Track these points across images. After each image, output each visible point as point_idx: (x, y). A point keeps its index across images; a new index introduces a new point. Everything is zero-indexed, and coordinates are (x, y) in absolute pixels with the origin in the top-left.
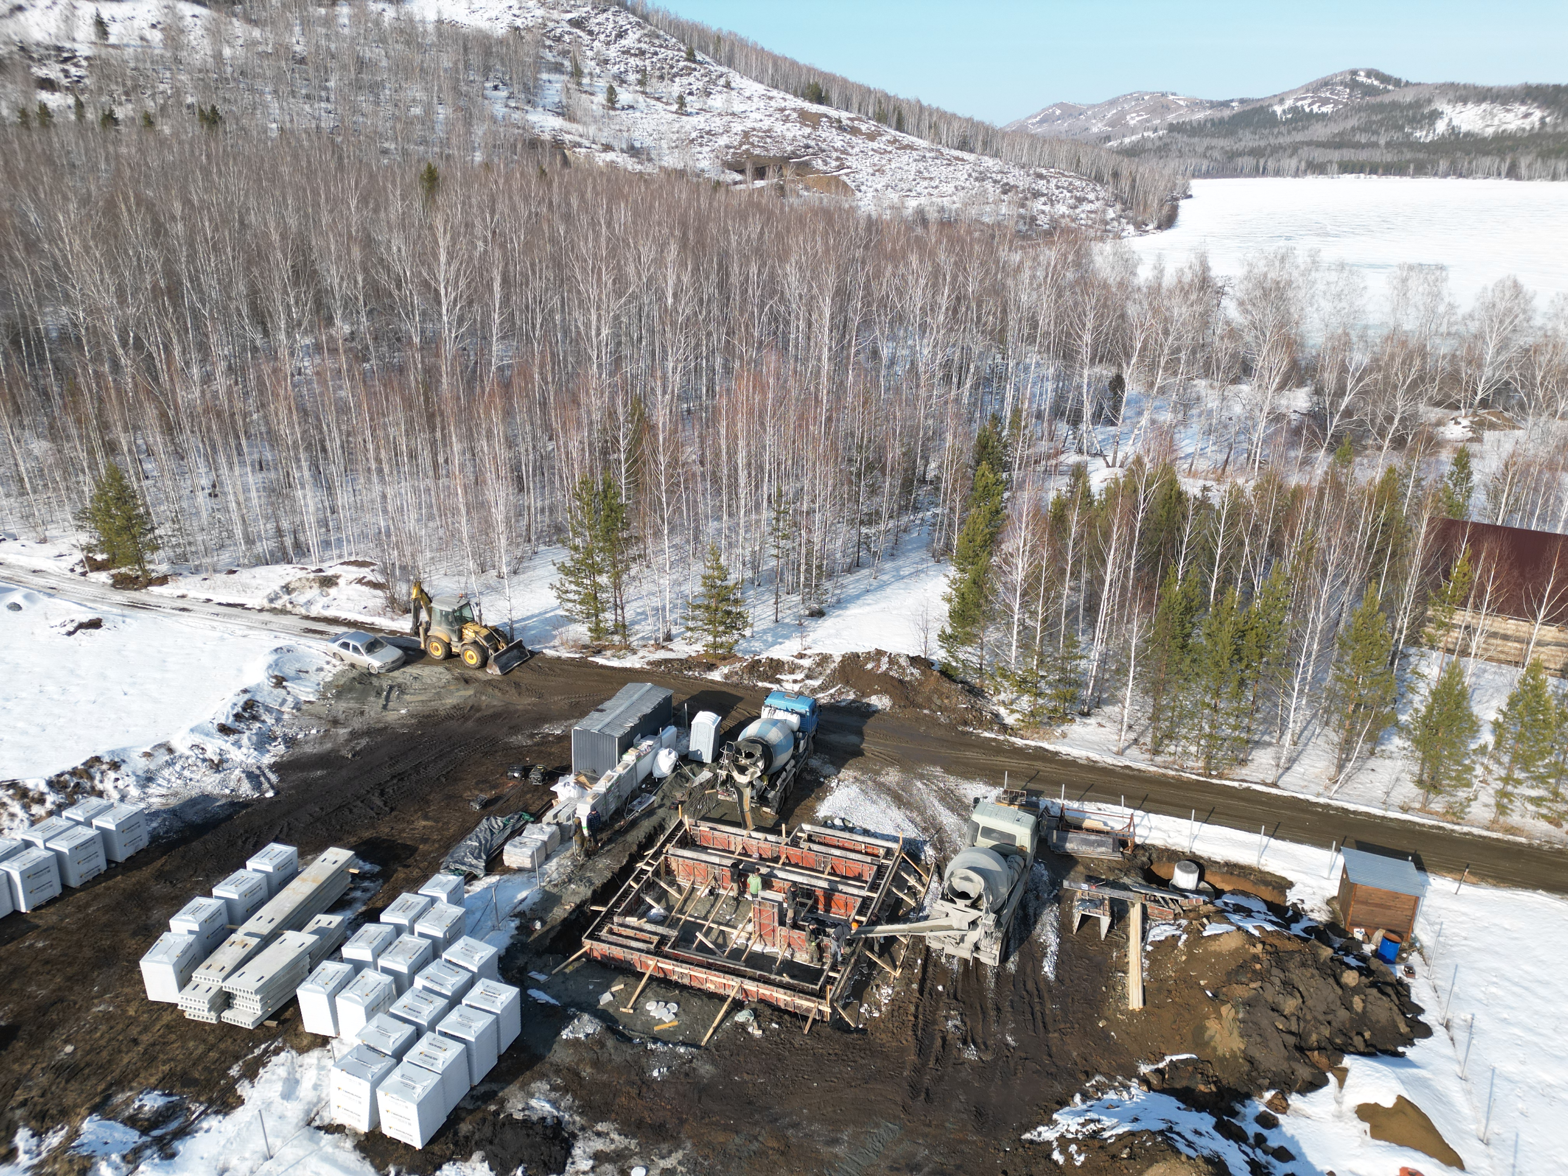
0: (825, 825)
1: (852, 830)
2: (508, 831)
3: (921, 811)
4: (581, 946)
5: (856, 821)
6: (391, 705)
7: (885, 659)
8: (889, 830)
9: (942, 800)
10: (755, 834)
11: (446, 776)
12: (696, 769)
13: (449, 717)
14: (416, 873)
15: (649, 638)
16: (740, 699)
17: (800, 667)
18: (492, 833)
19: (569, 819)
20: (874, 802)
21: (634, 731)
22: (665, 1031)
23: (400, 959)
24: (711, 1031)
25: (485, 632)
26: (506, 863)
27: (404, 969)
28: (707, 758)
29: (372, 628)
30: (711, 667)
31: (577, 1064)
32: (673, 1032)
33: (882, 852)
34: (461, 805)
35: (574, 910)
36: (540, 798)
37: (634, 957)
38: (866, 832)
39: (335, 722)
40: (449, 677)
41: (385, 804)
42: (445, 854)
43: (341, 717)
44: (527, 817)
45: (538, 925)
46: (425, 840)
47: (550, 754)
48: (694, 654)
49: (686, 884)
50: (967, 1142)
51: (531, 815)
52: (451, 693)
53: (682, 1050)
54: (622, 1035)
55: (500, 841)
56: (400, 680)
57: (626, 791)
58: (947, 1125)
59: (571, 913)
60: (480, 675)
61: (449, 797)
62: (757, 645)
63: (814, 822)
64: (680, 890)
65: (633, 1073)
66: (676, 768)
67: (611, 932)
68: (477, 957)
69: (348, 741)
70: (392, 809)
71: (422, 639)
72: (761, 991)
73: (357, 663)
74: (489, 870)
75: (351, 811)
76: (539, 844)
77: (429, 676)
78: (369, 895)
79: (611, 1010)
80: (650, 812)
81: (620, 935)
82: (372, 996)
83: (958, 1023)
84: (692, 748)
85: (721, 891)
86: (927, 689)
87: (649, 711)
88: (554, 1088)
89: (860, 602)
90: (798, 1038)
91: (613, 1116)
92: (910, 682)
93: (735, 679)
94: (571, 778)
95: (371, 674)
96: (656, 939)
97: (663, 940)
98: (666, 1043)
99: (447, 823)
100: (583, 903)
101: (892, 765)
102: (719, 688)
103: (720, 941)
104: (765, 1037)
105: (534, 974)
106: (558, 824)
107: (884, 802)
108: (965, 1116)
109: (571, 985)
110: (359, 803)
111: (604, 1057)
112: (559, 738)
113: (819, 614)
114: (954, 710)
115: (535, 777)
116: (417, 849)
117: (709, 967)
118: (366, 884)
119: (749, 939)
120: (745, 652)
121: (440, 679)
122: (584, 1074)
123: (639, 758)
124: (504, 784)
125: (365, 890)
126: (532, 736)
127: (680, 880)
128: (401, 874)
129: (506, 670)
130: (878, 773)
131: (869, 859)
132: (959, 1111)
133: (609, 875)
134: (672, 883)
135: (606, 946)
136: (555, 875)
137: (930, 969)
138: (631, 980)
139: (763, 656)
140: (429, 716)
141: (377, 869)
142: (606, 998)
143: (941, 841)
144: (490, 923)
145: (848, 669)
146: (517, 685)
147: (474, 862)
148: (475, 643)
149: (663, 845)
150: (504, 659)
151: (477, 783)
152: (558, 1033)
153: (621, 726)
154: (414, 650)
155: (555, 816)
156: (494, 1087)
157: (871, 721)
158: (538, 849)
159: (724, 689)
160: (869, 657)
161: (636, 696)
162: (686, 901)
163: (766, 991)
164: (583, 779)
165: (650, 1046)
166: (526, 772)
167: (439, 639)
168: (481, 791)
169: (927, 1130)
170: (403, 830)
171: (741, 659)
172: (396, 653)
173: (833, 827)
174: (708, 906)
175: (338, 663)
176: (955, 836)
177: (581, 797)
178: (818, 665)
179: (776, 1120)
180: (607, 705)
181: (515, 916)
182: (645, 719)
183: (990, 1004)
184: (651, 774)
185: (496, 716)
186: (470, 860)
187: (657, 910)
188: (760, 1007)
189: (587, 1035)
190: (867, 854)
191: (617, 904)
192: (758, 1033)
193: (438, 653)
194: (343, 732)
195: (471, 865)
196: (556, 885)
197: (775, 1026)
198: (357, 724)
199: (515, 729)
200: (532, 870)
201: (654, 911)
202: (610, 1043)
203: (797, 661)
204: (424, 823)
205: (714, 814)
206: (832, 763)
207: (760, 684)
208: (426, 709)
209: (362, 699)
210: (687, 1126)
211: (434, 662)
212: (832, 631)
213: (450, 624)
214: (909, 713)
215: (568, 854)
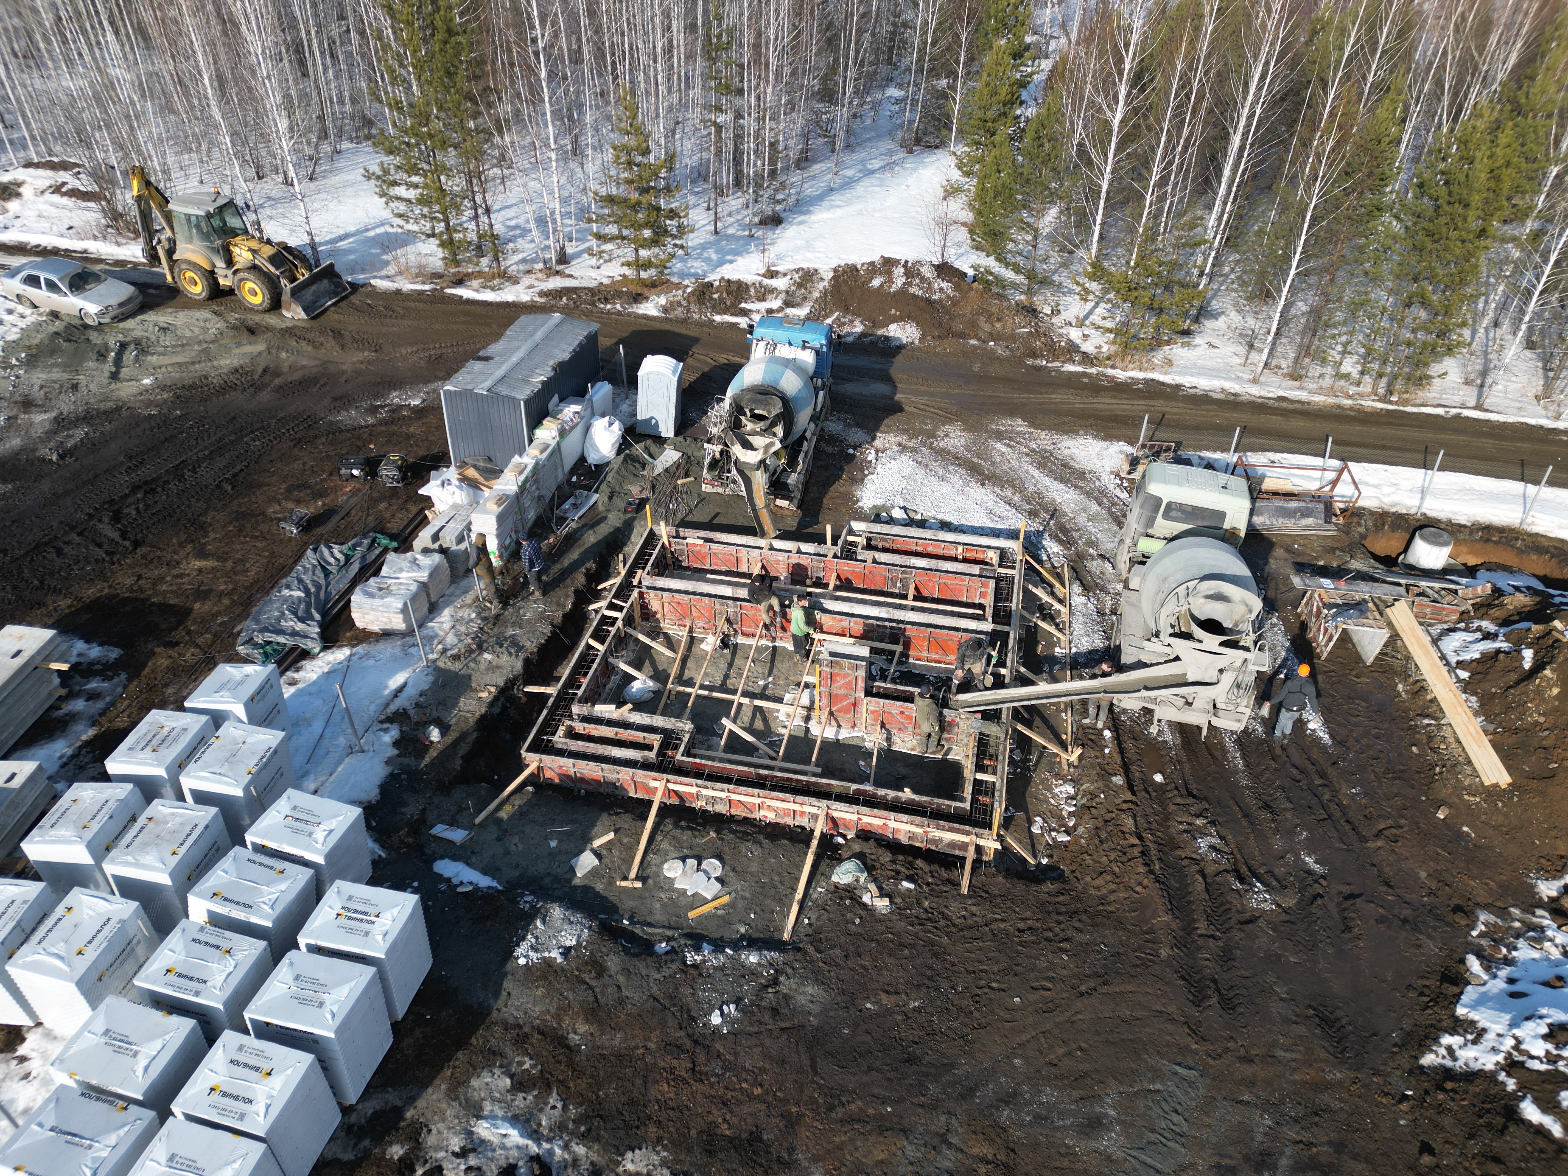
0: (877, 519)
1: (922, 524)
2: (355, 567)
3: (1017, 485)
4: (521, 766)
5: (924, 510)
6: (125, 372)
7: (899, 271)
8: (980, 520)
9: (1041, 466)
10: (779, 544)
11: (233, 481)
12: (654, 448)
13: (227, 387)
14: (191, 655)
15: (534, 261)
16: (696, 340)
17: (773, 290)
18: (327, 573)
19: (460, 539)
20: (942, 479)
21: (548, 389)
22: (707, 917)
23: (150, 858)
24: (795, 908)
25: (268, 251)
26: (359, 623)
27: (163, 879)
28: (667, 429)
29: (85, 257)
30: (638, 298)
31: (558, 1017)
32: (726, 917)
33: (993, 556)
34: (264, 527)
35: (496, 698)
36: (402, 508)
37: (624, 775)
38: (945, 526)
39: (27, 404)
40: (221, 325)
41: (124, 535)
42: (244, 615)
43: (38, 395)
44: (385, 541)
45: (435, 734)
46: (202, 594)
47: (408, 437)
48: (606, 281)
49: (680, 634)
50: (1328, 1086)
51: (392, 537)
52: (228, 350)
53: (753, 959)
54: (631, 937)
55: (343, 586)
56: (138, 333)
57: (549, 489)
58: (1280, 1053)
59: (491, 705)
60: (272, 320)
61: (240, 516)
62: (697, 266)
63: (861, 516)
64: (670, 643)
65: (672, 1022)
66: (623, 446)
67: (571, 734)
68: (320, 834)
69: (51, 434)
70: (137, 544)
71: (165, 268)
72: (866, 819)
73: (63, 311)
74: (329, 641)
75: (59, 552)
76: (414, 587)
77: (188, 326)
78: (100, 705)
79: (599, 887)
80: (593, 520)
81: (589, 738)
82: (91, 954)
83: (1216, 841)
84: (642, 415)
85: (741, 640)
86: (967, 310)
87: (566, 356)
88: (520, 1084)
89: (825, 203)
90: (954, 905)
91: (652, 1131)
92: (940, 301)
93: (679, 312)
94: (451, 473)
95: (86, 326)
96: (655, 740)
97: (669, 739)
98: (718, 946)
99: (242, 561)
100: (511, 684)
101: (949, 421)
102: (658, 326)
103: (759, 724)
104: (898, 910)
105: (440, 830)
106: (443, 551)
107: (957, 478)
108: (1301, 1030)
109: (515, 844)
110: (74, 537)
111: (608, 997)
112: (419, 412)
113: (775, 221)
114: (1013, 337)
115: (388, 474)
116: (189, 611)
117: (760, 783)
118: (94, 684)
119: (807, 719)
120: (683, 275)
121: (206, 330)
122: (574, 1038)
123: (563, 433)
124: (336, 489)
125: (92, 696)
126: (373, 410)
127: (667, 626)
128: (162, 660)
129: (314, 311)
130: (932, 435)
131: (976, 569)
132: (1286, 1020)
133: (548, 630)
134: (655, 633)
135: (569, 762)
136: (451, 639)
137: (1129, 745)
138: (625, 821)
139: (714, 277)
140: (193, 386)
141: (114, 653)
142: (586, 862)
143: (1065, 531)
144: (342, 741)
145: (845, 289)
146: (337, 334)
147: (300, 627)
148: (254, 268)
149: (631, 573)
150: (309, 294)
151: (289, 490)
152: (508, 954)
153: (526, 381)
154: (157, 287)
155: (436, 537)
156: (393, 1098)
157: (899, 359)
158: (414, 598)
159: (667, 327)
160: (873, 269)
161: (540, 335)
162: (684, 660)
163: (873, 820)
164: (471, 472)
165: (691, 957)
166: (371, 467)
167: (194, 266)
168: (298, 502)
169: (1248, 1070)
170: (161, 579)
171: (678, 286)
172: (125, 291)
173: (891, 521)
174: (724, 666)
175: (28, 311)
176: (1082, 520)
177: (474, 503)
178: (800, 285)
179: (971, 1091)
180: (493, 349)
181: (390, 720)
182: (562, 368)
183: (1251, 802)
184: (582, 459)
185: (306, 383)
186: (291, 623)
187: (641, 683)
188: (869, 848)
189: (566, 951)
190: (965, 560)
191: (573, 681)
192: (882, 904)
193: (198, 289)
194: (41, 419)
195: (294, 634)
196: (456, 658)
197: (906, 884)
198: (66, 404)
199: (343, 401)
200: (410, 633)
201: (636, 686)
202: (613, 963)
203: (767, 282)
204: (198, 564)
205: (699, 516)
206: (859, 425)
207: (718, 318)
208: (188, 377)
209: (73, 365)
210: (804, 1133)
211: (191, 304)
212: (800, 243)
213: (206, 237)
214: (949, 346)
215: (469, 598)
